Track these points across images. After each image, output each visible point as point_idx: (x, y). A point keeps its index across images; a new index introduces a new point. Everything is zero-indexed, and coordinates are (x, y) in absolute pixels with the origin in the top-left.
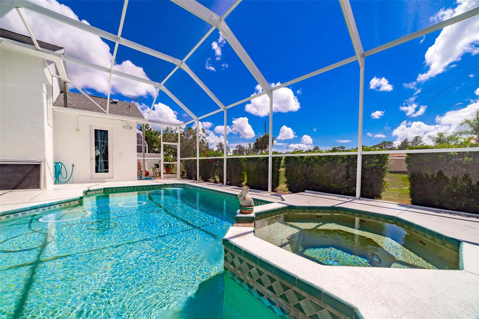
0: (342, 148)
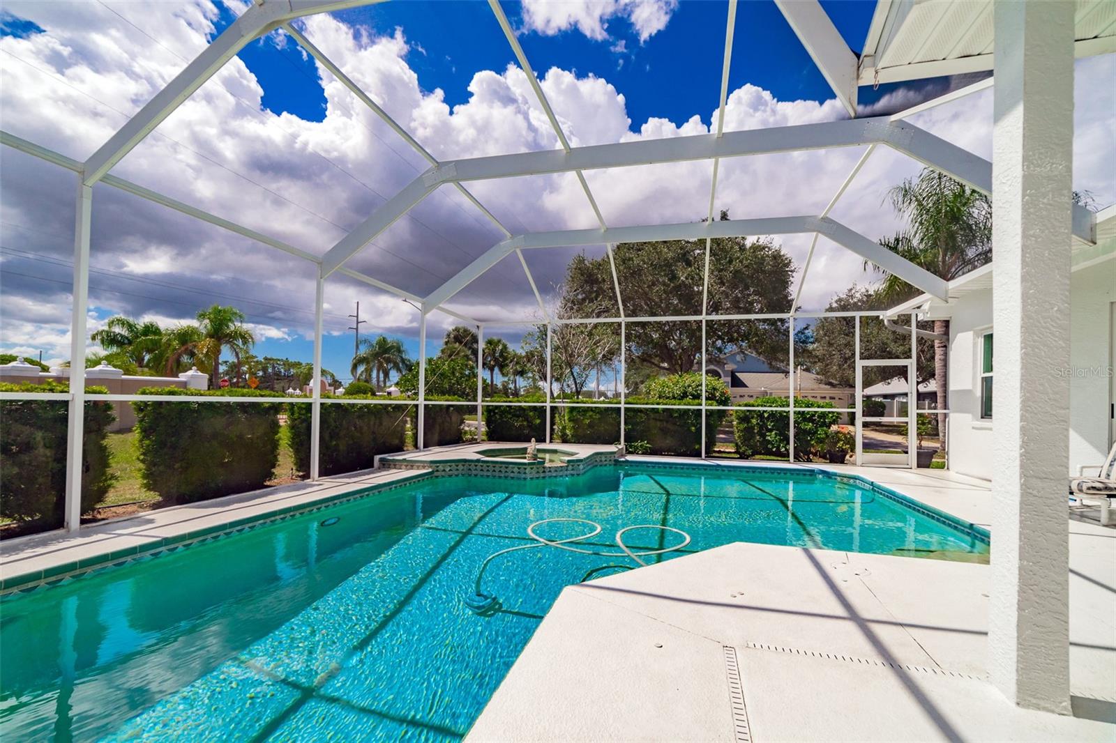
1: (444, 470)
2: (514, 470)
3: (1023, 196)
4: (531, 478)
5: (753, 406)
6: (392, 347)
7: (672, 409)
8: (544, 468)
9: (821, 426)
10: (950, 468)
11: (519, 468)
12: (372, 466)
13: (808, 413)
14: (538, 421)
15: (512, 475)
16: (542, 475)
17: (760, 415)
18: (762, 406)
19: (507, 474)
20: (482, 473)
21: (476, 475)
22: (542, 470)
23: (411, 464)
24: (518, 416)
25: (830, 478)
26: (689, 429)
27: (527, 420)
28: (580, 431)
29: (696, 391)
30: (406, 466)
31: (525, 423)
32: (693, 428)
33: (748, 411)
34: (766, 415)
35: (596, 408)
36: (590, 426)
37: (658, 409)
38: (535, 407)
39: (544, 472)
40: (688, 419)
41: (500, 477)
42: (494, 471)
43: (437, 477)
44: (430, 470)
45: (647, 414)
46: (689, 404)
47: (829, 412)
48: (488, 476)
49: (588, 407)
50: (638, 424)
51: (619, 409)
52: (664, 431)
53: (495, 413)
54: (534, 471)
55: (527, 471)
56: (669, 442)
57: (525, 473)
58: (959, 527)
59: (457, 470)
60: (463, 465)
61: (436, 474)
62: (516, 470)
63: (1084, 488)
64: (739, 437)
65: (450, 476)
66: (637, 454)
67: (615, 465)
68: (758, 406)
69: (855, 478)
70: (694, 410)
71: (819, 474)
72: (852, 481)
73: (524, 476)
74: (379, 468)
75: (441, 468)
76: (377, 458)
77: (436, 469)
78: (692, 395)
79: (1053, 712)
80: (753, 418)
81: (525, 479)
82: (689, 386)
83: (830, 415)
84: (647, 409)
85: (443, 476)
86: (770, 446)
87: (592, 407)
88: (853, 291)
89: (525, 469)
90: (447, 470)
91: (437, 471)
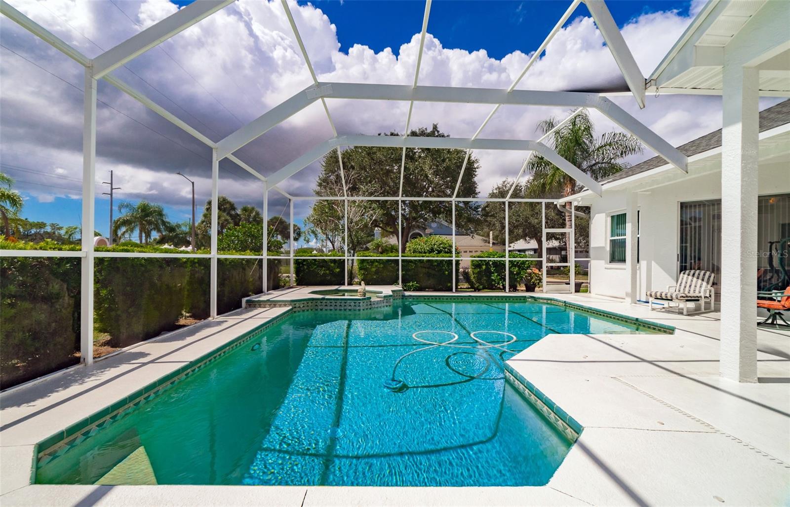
1: (299, 307)
2: (351, 304)
3: (742, 163)
4: (363, 310)
5: (483, 257)
6: (155, 211)
7: (432, 260)
8: (370, 302)
9: (522, 270)
10: (591, 292)
11: (355, 303)
12: (240, 306)
13: (515, 261)
14: (338, 270)
15: (350, 308)
16: (370, 307)
17: (487, 263)
18: (487, 257)
19: (345, 307)
20: (326, 308)
21: (321, 310)
22: (369, 303)
23: (273, 304)
24: (322, 267)
25: (536, 300)
26: (444, 273)
27: (328, 269)
28: (369, 276)
29: (439, 248)
30: (270, 305)
31: (328, 272)
32: (447, 272)
33: (480, 260)
34: (491, 263)
35: (380, 260)
36: (377, 272)
37: (423, 260)
38: (335, 259)
39: (370, 304)
40: (443, 266)
41: (340, 310)
42: (336, 305)
43: (295, 312)
44: (290, 308)
45: (415, 264)
46: (443, 257)
47: (527, 261)
48: (331, 310)
49: (374, 260)
50: (409, 270)
51: (398, 260)
52: (429, 275)
53: (303, 265)
54: (365, 305)
55: (361, 304)
56: (431, 282)
57: (359, 306)
58: (628, 320)
59: (308, 306)
60: (312, 303)
61: (294, 310)
62: (352, 304)
63: (679, 297)
64: (474, 277)
65: (303, 311)
66: (410, 291)
67: (402, 299)
68: (485, 257)
69: (551, 300)
70: (447, 260)
71: (529, 298)
72: (549, 301)
73: (358, 308)
74: (246, 308)
75: (297, 305)
76: (244, 300)
77: (294, 306)
78: (437, 250)
79: (752, 382)
80: (483, 265)
81: (359, 310)
82: (434, 245)
83: (527, 263)
84: (415, 260)
85: (299, 312)
86: (493, 283)
87: (376, 259)
88: (506, 183)
89: (360, 303)
90: (302, 306)
91: (295, 307)
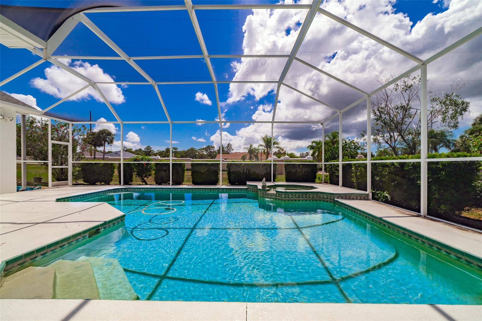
0: (175, 149)
